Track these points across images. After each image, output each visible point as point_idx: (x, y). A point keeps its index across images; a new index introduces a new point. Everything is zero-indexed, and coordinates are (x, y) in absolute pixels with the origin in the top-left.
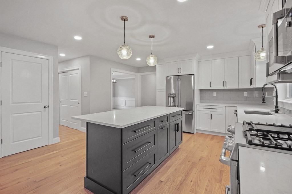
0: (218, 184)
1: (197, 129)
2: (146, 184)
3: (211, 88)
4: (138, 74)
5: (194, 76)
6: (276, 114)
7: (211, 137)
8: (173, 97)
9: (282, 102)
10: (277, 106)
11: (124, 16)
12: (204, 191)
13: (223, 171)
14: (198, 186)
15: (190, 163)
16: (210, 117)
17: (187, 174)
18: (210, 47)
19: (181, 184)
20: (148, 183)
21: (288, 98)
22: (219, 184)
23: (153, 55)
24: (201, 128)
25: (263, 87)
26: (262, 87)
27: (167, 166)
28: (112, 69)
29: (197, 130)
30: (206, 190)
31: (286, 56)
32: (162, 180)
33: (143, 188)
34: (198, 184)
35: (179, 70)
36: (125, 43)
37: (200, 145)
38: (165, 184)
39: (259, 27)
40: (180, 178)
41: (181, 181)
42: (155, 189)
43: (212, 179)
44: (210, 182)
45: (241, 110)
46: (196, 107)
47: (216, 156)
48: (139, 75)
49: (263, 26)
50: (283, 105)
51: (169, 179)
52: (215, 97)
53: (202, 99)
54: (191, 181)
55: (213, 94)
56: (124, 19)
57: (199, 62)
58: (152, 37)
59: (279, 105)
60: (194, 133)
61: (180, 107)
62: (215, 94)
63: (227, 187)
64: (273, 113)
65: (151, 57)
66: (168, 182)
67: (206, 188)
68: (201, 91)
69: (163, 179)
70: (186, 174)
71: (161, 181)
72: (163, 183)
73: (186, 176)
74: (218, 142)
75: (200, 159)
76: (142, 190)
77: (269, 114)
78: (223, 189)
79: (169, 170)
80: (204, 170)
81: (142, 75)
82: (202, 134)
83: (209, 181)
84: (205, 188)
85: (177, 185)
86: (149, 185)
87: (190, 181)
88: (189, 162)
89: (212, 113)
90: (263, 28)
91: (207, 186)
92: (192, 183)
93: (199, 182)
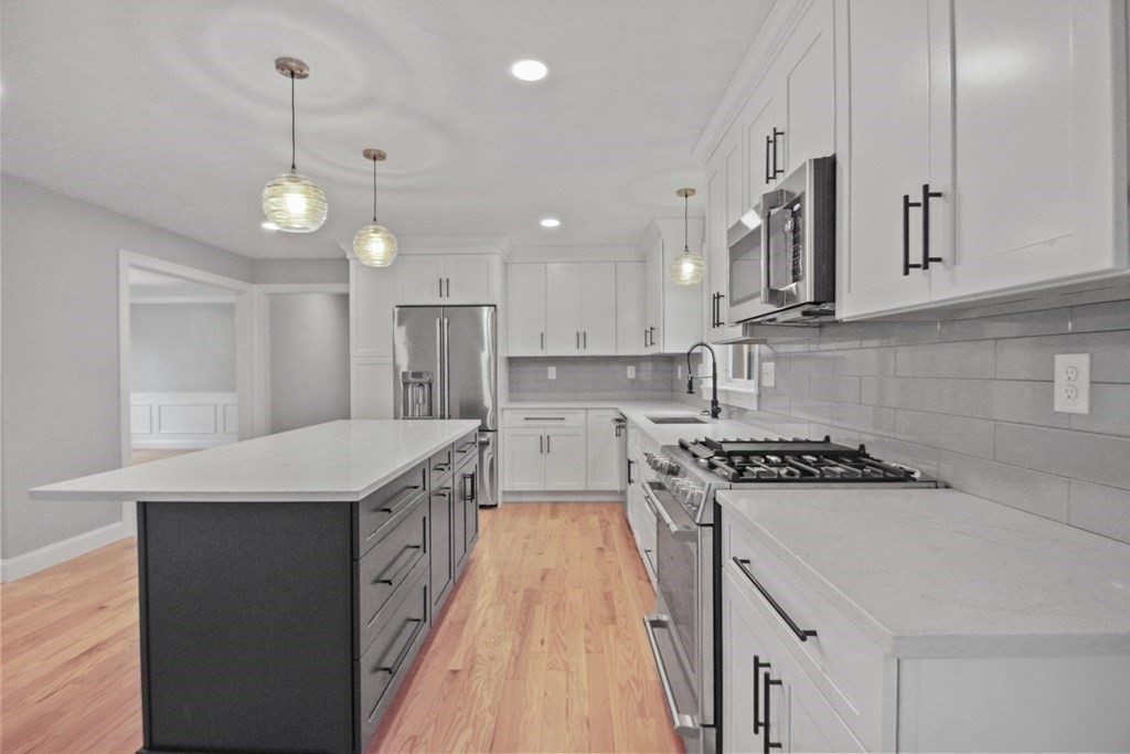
0: (611, 628)
1: (506, 489)
2: (408, 697)
3: (544, 354)
4: (255, 287)
5: (496, 310)
6: (715, 420)
7: (548, 509)
8: (421, 385)
9: (726, 391)
10: (715, 402)
11: (291, 60)
12: (584, 656)
13: (611, 593)
14: (565, 648)
15: (520, 596)
16: (545, 445)
17: (523, 625)
18: (550, 223)
19: (517, 658)
20: (410, 692)
21: (730, 381)
22: (613, 625)
23: (383, 228)
24: (518, 486)
25: (689, 354)
26: (686, 351)
27: (451, 623)
28: (126, 257)
29: (504, 493)
30: (588, 651)
31: (782, 289)
32: (455, 668)
33: (400, 712)
34: (562, 643)
35: (443, 285)
36: (294, 167)
37: (527, 538)
38: (469, 675)
39: (679, 192)
40: (508, 645)
41: (514, 652)
42: (444, 699)
43: (591, 620)
44: (590, 630)
45: (639, 415)
46: (503, 417)
47: (582, 557)
48: (257, 290)
49: (689, 192)
50: (728, 399)
51: (476, 657)
52: (551, 381)
53: (515, 390)
54: (542, 643)
55: (547, 372)
56: (292, 69)
57: (506, 264)
58: (376, 156)
59: (718, 398)
60: (496, 506)
61: (449, 418)
62: (552, 372)
63: (646, 619)
64: (708, 418)
65: (373, 235)
66: (477, 666)
67: (586, 648)
68: (511, 361)
69: (456, 662)
70: (520, 627)
71: (455, 672)
72: (462, 676)
73: (521, 634)
74: (574, 521)
75: (543, 578)
76: (401, 719)
77: (696, 421)
79: (464, 634)
80: (564, 604)
81: (271, 294)
82: (522, 504)
83: (587, 627)
84: (583, 647)
85: (506, 664)
86: (416, 695)
87: (539, 642)
88: (515, 592)
89: (550, 432)
90: (689, 198)
91: (587, 641)
92: (546, 647)
93: (563, 638)
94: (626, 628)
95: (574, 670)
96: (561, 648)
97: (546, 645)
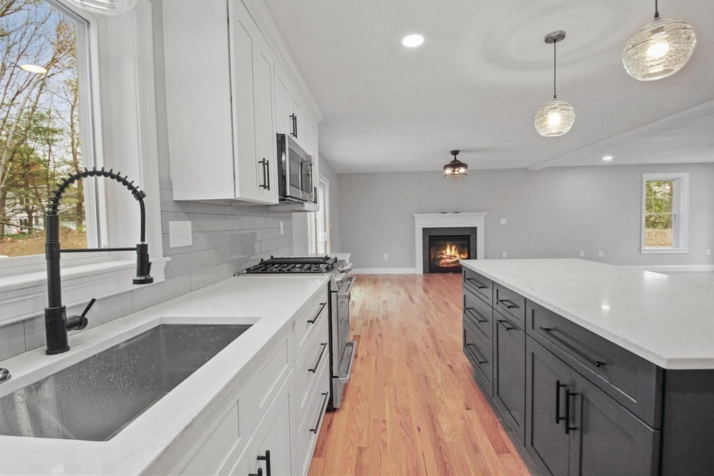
0: (363, 444)
12: (387, 418)
14: (401, 424)
17: (440, 446)
19: (433, 417)
22: (362, 446)
30: (384, 421)
34: (403, 428)
40: (444, 428)
41: (437, 421)
43: (380, 453)
44: (382, 441)
54: (419, 429)
67: (386, 424)
70: (442, 444)
73: (439, 439)
78: (354, 435)
83: (385, 445)
84: (388, 426)
85: (438, 413)
87: (421, 429)
91: (384, 430)
92: (415, 426)
93: (404, 434)
94: (351, 443)
95: (394, 409)
96: (403, 423)
97: (415, 428)
